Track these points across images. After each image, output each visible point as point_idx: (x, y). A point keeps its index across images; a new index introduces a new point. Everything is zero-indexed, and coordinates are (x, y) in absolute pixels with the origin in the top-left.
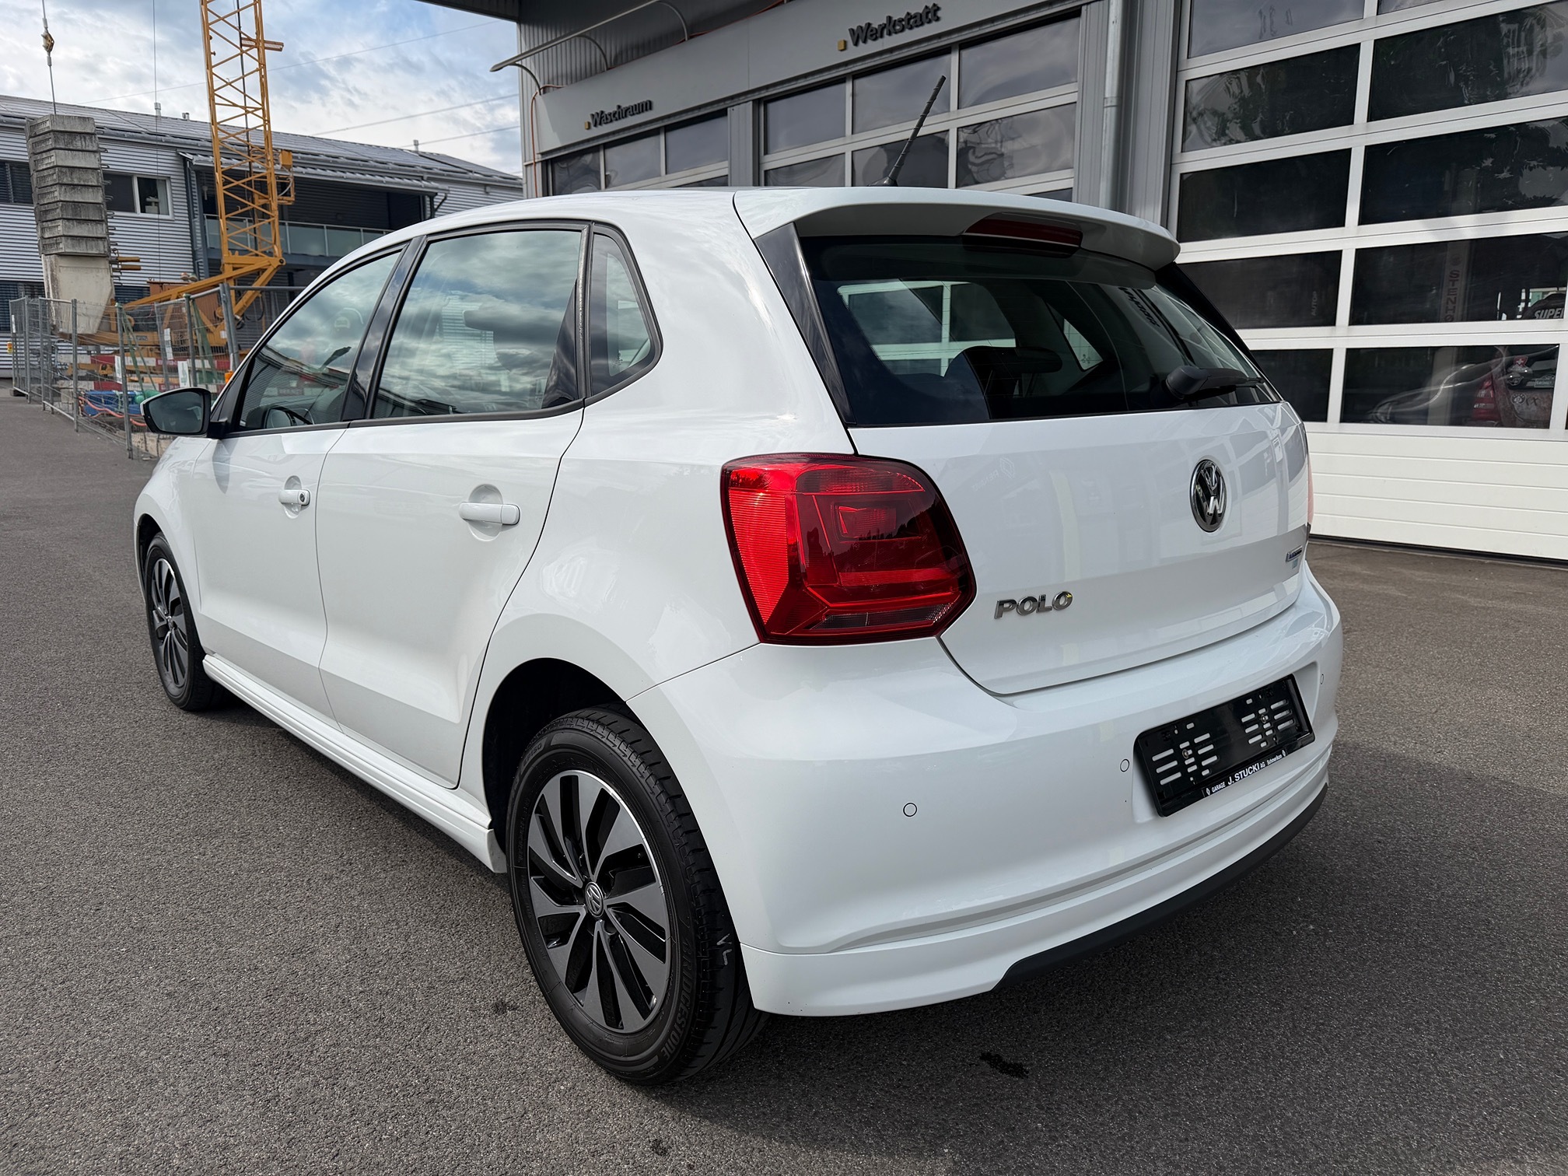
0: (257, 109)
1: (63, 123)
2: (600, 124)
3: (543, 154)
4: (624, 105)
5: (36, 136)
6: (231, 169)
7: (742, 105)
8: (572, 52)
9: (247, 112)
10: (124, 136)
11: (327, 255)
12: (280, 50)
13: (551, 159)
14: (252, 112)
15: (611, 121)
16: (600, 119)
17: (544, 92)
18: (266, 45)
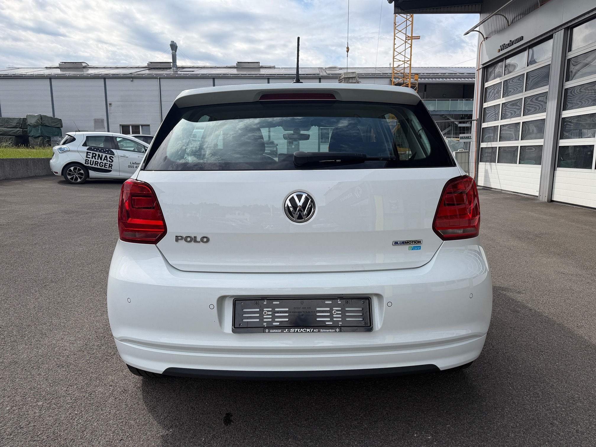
0: (408, 61)
1: (347, 75)
2: (503, 49)
3: (483, 65)
4: (513, 40)
5: (340, 80)
6: (398, 83)
7: (559, 31)
8: (498, 21)
9: (405, 63)
10: (375, 76)
11: (436, 110)
12: (419, 39)
13: (487, 66)
14: (406, 63)
15: (507, 47)
16: (503, 47)
17: (486, 39)
18: (413, 38)
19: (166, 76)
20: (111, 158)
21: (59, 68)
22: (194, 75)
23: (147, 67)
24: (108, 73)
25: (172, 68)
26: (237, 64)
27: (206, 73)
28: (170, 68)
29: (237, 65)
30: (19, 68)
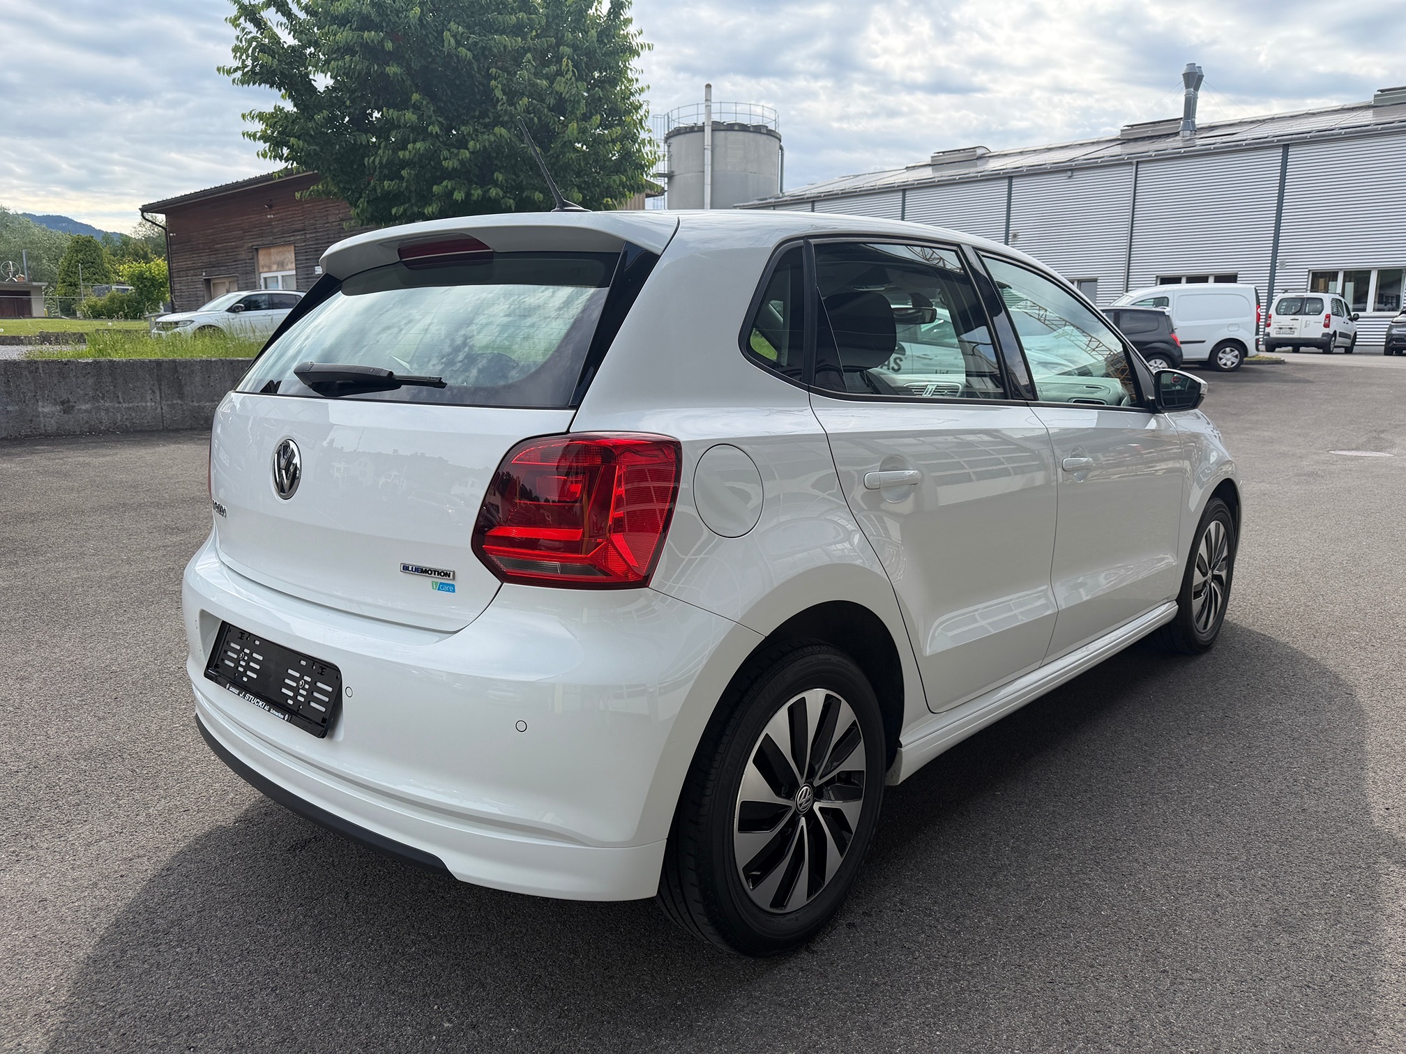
19: (1155, 156)
20: (898, 361)
21: (929, 165)
22: (1229, 144)
23: (1119, 140)
24: (1020, 165)
25: (1181, 133)
26: (1376, 96)
27: (1266, 135)
28: (1177, 134)
29: (1374, 101)
30: (858, 176)
